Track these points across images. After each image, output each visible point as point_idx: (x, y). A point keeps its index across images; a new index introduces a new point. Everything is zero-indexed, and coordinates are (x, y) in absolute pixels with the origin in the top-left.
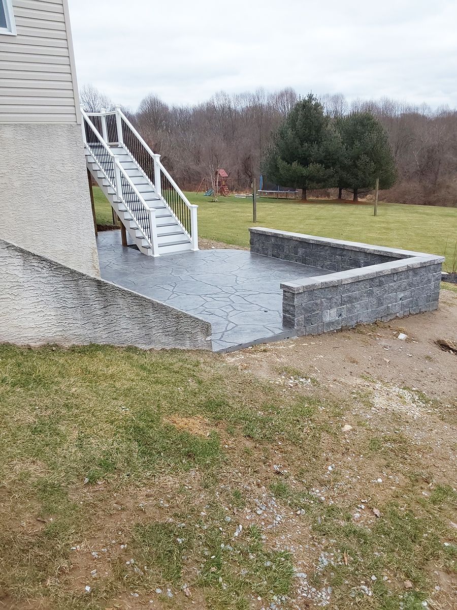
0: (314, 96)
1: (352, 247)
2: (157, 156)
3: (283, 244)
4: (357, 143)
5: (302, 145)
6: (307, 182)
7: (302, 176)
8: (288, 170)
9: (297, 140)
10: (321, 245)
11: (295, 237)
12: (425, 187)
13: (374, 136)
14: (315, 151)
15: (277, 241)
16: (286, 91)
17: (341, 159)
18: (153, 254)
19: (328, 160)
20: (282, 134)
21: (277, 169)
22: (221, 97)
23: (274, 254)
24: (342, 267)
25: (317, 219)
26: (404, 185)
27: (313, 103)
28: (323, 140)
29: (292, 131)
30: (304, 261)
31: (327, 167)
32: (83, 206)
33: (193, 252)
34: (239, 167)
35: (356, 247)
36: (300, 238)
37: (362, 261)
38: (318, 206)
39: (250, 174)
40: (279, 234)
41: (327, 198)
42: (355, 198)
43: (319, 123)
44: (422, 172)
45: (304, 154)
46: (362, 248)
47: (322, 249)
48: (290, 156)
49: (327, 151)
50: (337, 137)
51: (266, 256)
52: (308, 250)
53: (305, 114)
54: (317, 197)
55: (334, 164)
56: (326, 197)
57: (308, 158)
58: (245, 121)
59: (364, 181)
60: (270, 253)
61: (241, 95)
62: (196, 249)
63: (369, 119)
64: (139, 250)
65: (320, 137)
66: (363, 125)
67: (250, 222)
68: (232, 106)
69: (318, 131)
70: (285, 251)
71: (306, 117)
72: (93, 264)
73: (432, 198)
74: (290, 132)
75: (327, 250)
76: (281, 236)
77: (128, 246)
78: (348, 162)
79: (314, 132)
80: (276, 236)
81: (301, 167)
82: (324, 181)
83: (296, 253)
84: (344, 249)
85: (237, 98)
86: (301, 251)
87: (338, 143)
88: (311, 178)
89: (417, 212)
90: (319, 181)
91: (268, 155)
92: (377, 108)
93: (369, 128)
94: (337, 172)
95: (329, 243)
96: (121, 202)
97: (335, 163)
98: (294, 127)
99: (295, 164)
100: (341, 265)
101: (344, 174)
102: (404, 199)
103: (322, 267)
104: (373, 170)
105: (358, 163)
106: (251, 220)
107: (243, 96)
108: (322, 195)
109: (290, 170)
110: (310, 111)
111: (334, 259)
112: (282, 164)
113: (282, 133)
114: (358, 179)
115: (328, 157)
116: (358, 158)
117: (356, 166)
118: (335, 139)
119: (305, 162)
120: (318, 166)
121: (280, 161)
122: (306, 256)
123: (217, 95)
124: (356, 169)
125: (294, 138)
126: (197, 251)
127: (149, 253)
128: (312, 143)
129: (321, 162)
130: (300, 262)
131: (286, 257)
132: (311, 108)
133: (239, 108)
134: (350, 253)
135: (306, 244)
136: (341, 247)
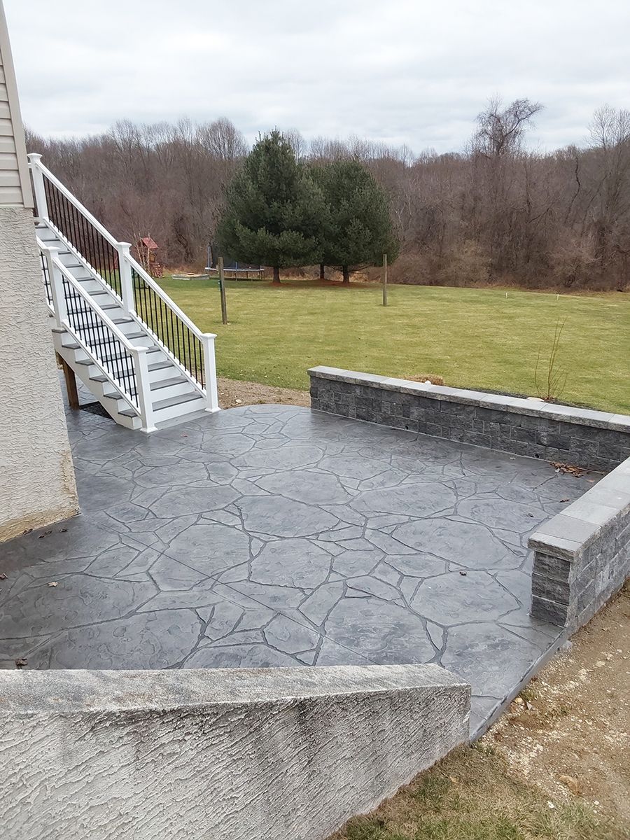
0: (280, 135)
1: (524, 409)
2: (125, 246)
3: (379, 398)
4: (344, 202)
5: (269, 204)
6: (281, 257)
7: (274, 250)
8: (253, 241)
9: (262, 198)
10: (457, 404)
11: (406, 389)
12: (431, 262)
13: (367, 192)
14: (289, 213)
15: (366, 393)
16: (219, 124)
17: (324, 224)
18: (145, 425)
19: (308, 227)
20: (239, 189)
21: (235, 238)
22: (125, 128)
23: (361, 414)
24: (503, 442)
25: (312, 314)
26: (403, 259)
27: (280, 144)
28: (298, 198)
29: (254, 184)
30: (422, 427)
31: (307, 236)
32: (42, 373)
33: (212, 416)
34: (167, 231)
35: (532, 411)
36: (415, 391)
37: (545, 434)
38: (300, 291)
39: (185, 242)
40: (372, 383)
41: (300, 278)
42: (346, 278)
43: (289, 173)
44: (422, 241)
45: (273, 217)
46: (545, 413)
47: (461, 410)
48: (254, 221)
49: (305, 213)
50: (317, 194)
51: (345, 417)
52: (432, 411)
53: (270, 159)
54: (288, 276)
55: (315, 232)
56: (300, 276)
57: (279, 223)
58: (164, 165)
59: (358, 256)
60: (351, 412)
61: (155, 126)
62: (215, 408)
63: (357, 169)
64: (110, 417)
65: (293, 193)
66: (350, 178)
67: (218, 322)
68: (143, 142)
69: (289, 185)
70: (383, 410)
71: (272, 165)
72: (63, 483)
73: (441, 275)
74: (251, 187)
75: (472, 412)
76: (377, 386)
77: (83, 407)
78: (335, 229)
79: (284, 186)
80: (365, 386)
81: (270, 236)
82: (304, 255)
83: (406, 414)
84: (506, 413)
85: (150, 131)
86: (416, 412)
87: (319, 202)
88: (286, 252)
89: (433, 298)
90: (297, 256)
91: (220, 218)
92: (346, 152)
93: (358, 181)
94: (320, 243)
95: (476, 401)
96: (66, 331)
97: (317, 230)
98: (255, 178)
99: (262, 232)
100: (499, 439)
101: (331, 246)
102: (404, 279)
103: (461, 439)
104: (368, 240)
105: (349, 231)
106: (217, 320)
107: (158, 129)
108: (293, 273)
109: (256, 240)
110: (276, 156)
111: (486, 428)
112: (242, 231)
113: (238, 187)
114: (349, 253)
115: (307, 222)
116: (348, 223)
117: (346, 235)
118: (315, 195)
119: (275, 228)
120: (295, 234)
121: (239, 227)
122: (429, 420)
123: (119, 126)
124: (345, 239)
125: (256, 194)
126: (217, 413)
127: (136, 424)
128: (283, 203)
129: (297, 229)
130: (414, 429)
131: (386, 420)
132: (277, 151)
133: (152, 145)
134: (518, 420)
135: (426, 401)
136: (501, 409)
